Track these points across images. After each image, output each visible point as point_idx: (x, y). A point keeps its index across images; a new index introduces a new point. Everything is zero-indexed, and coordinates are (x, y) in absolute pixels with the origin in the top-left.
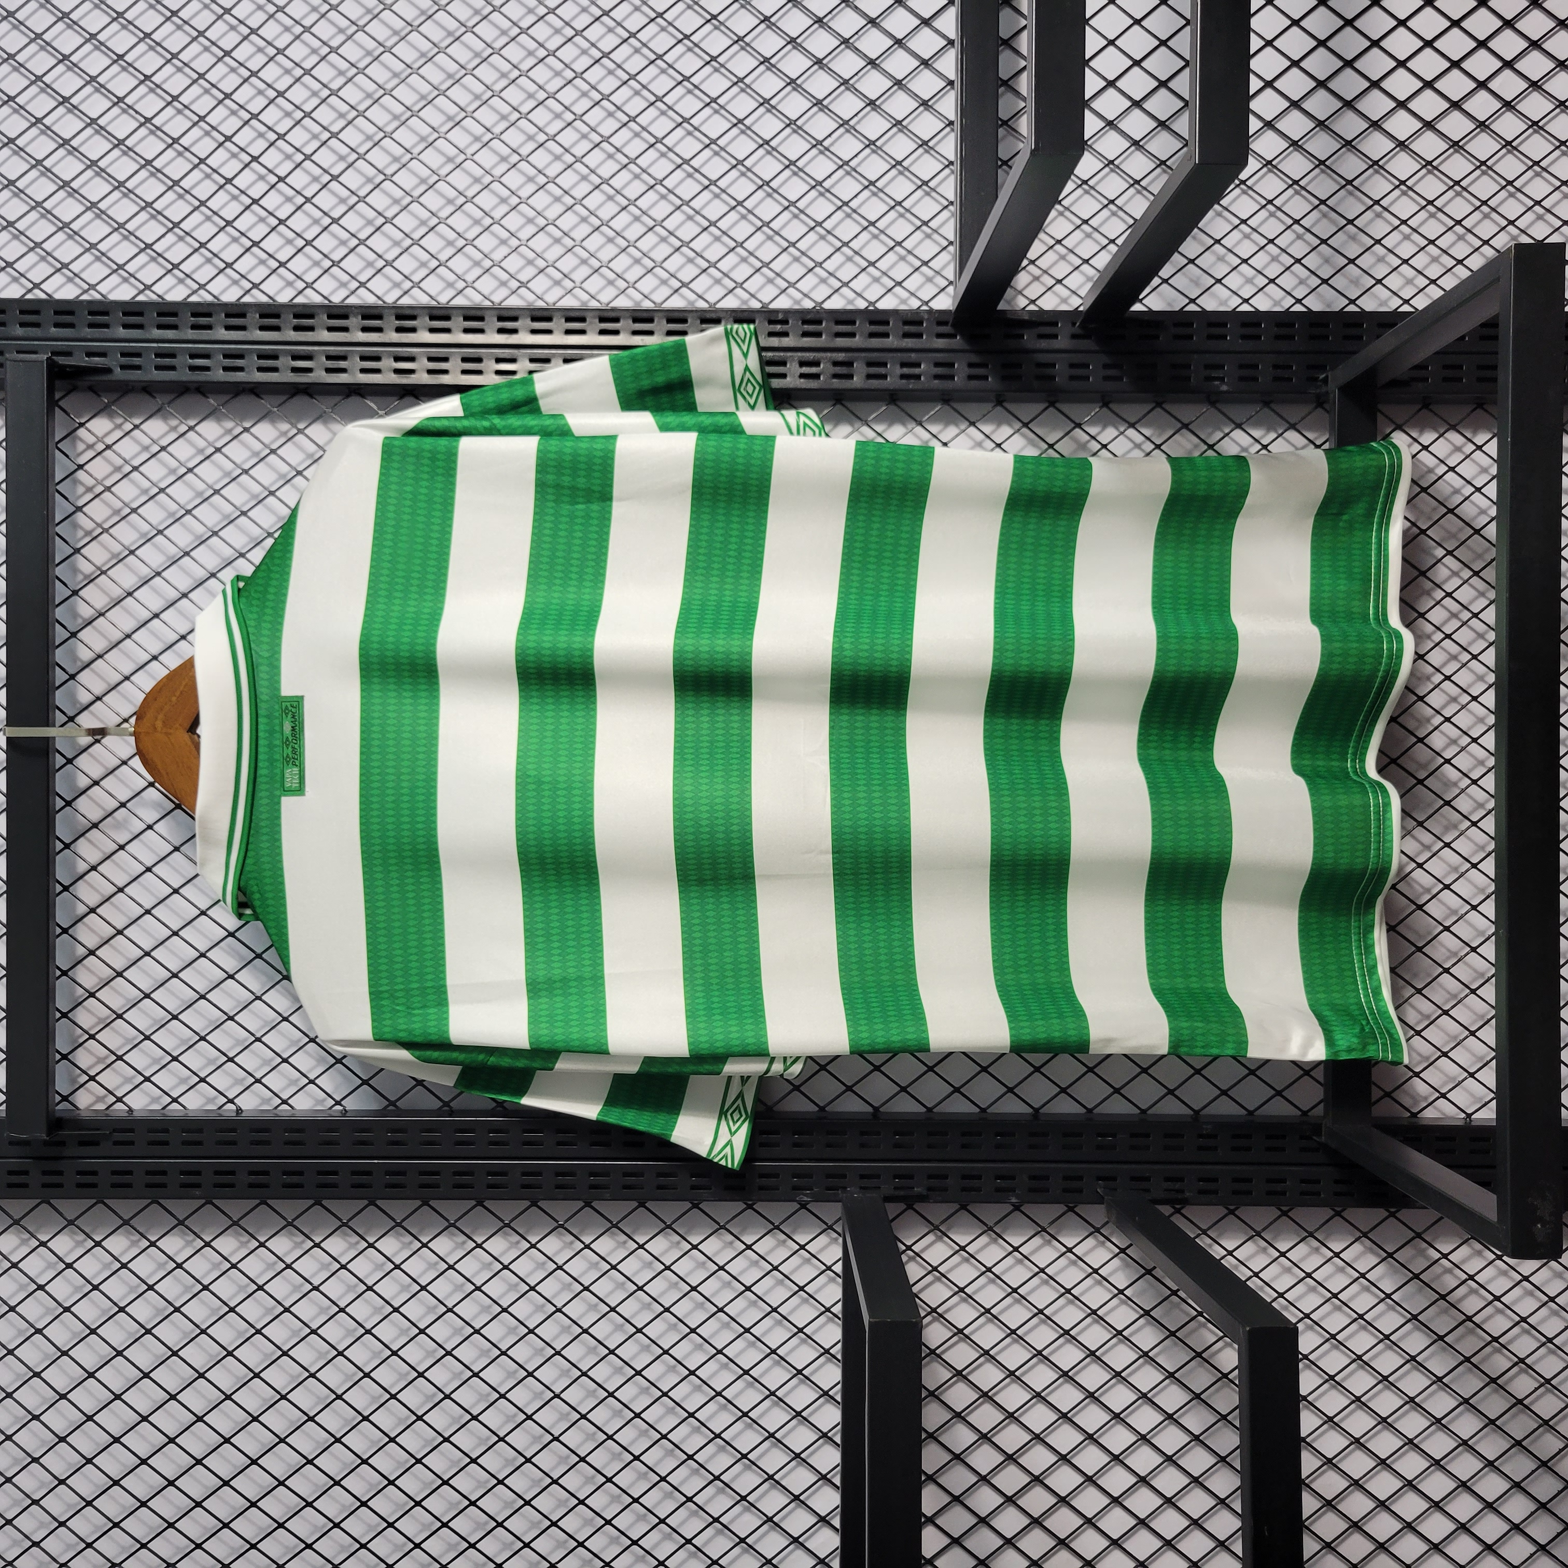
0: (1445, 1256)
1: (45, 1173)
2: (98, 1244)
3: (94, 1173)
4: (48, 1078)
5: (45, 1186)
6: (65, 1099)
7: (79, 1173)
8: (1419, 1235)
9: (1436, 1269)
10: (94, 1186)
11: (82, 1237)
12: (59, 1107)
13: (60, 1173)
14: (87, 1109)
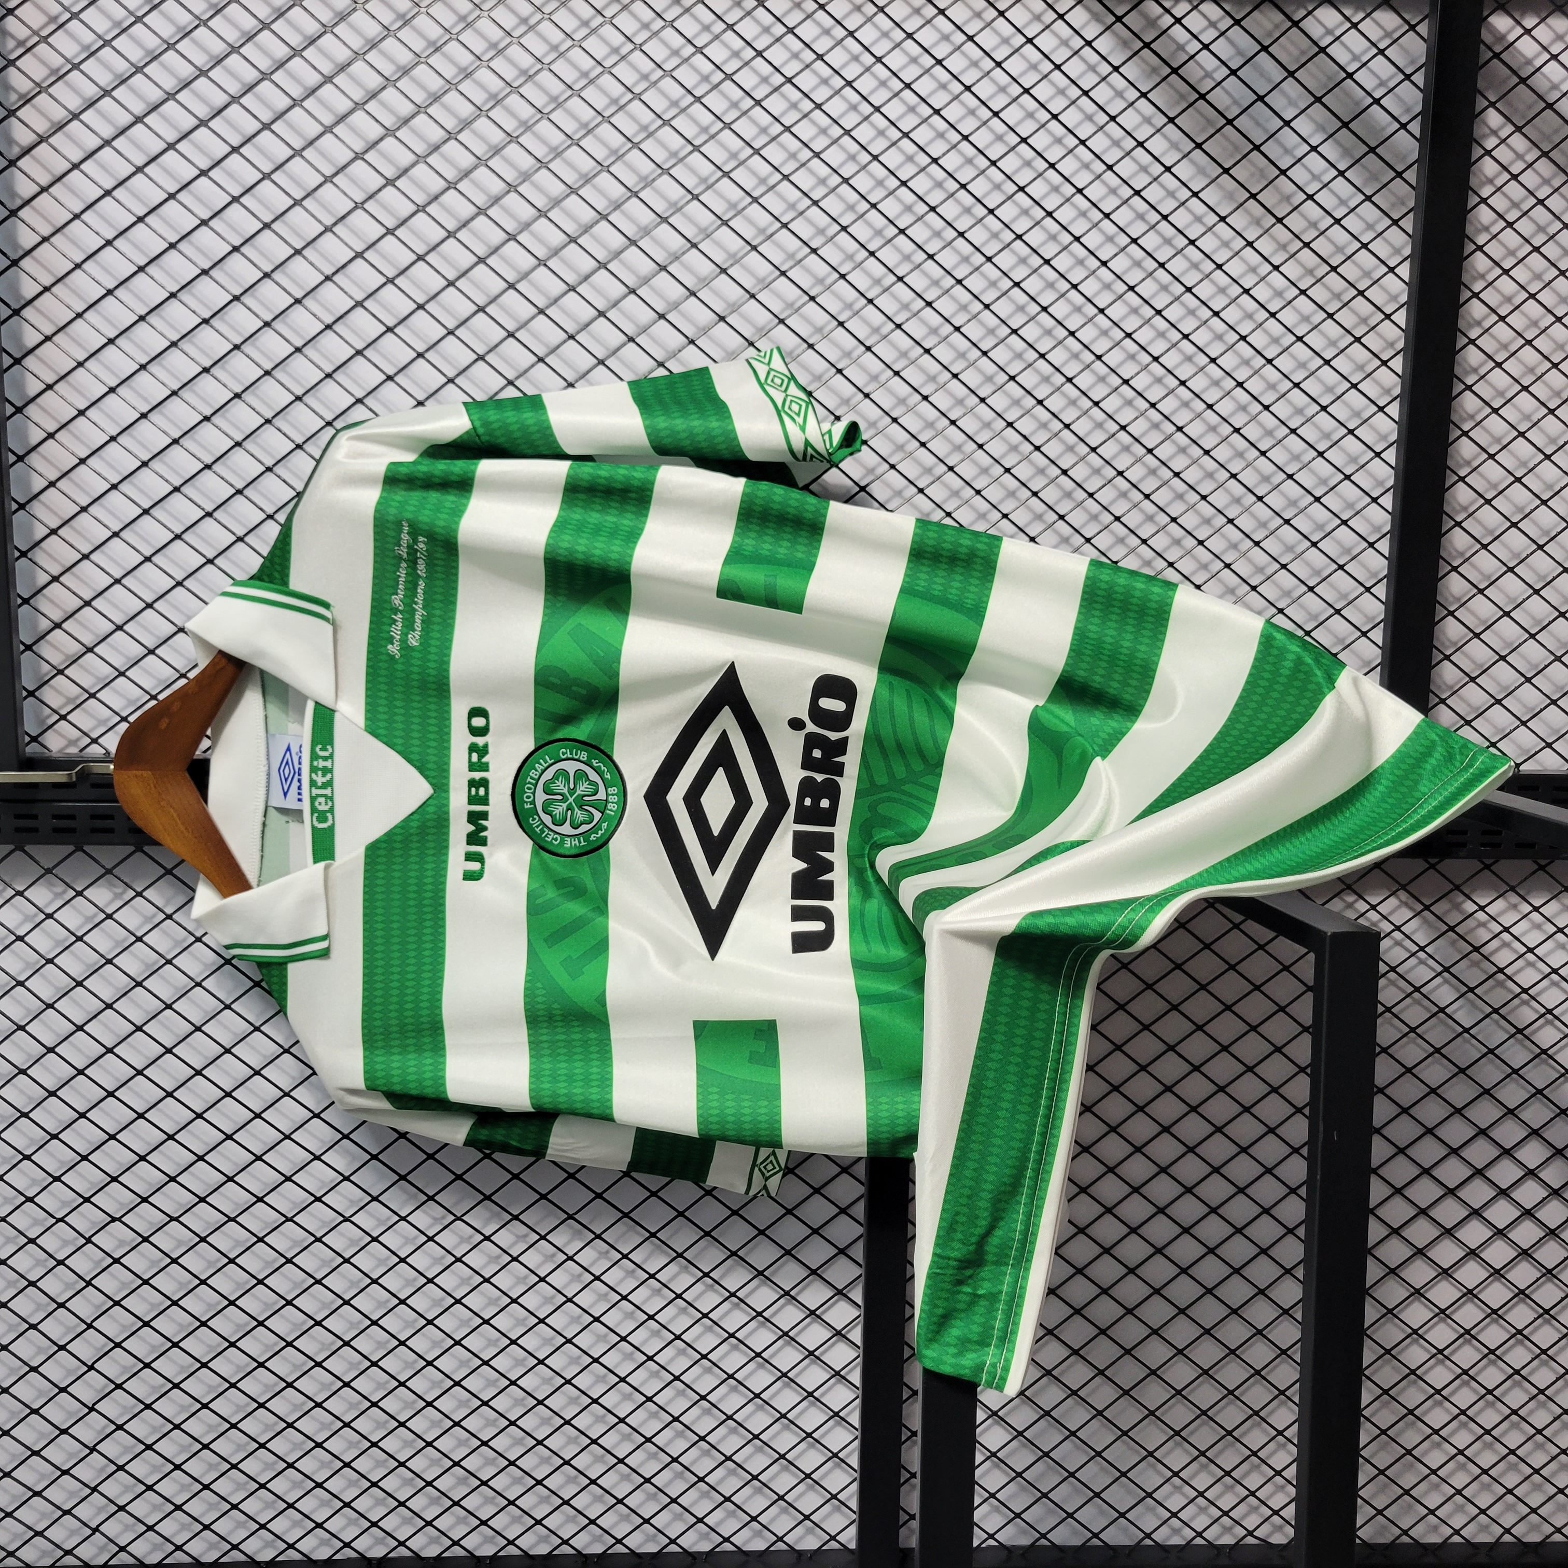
0: (1482, 908)
1: (17, 817)
2: (79, 894)
3: (72, 817)
4: (16, 717)
5: (17, 830)
6: (34, 739)
7: (56, 817)
8: (1457, 888)
9: (1470, 923)
10: (72, 830)
11: (61, 887)
12: (28, 749)
13: (35, 817)
14: (60, 751)
